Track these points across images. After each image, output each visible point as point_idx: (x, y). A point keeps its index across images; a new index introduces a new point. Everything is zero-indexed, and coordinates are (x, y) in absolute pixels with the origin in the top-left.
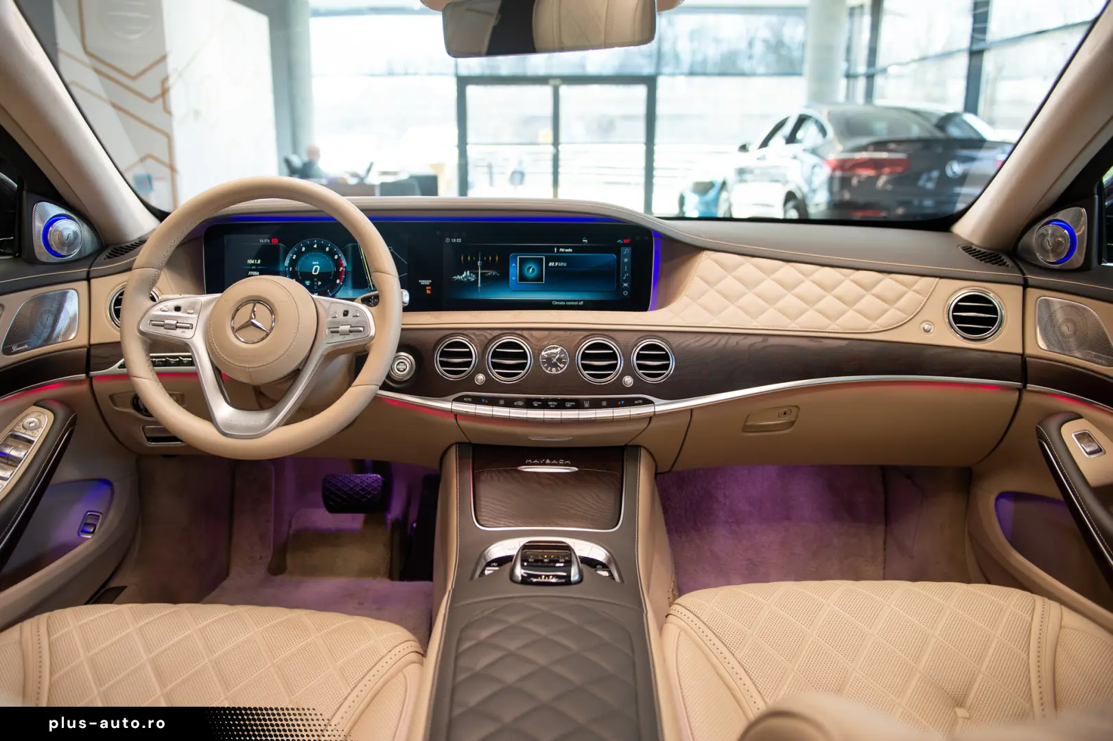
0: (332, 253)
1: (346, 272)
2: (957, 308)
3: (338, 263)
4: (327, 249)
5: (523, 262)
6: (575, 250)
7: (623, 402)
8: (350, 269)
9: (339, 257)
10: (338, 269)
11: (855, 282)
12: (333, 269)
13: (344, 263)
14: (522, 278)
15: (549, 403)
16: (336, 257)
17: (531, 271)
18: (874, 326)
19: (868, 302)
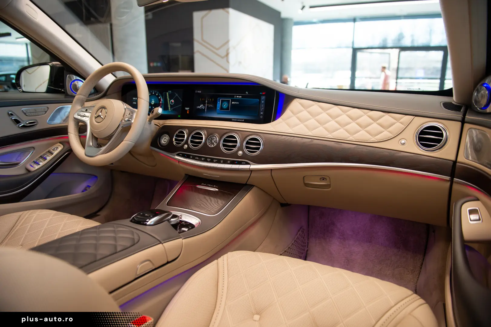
0: (158, 96)
1: (162, 103)
2: (422, 133)
3: (160, 100)
4: (157, 94)
5: (222, 101)
6: (243, 97)
7: (237, 162)
8: (163, 102)
9: (160, 98)
10: (160, 102)
11: (369, 117)
12: (158, 102)
13: (162, 100)
14: (222, 108)
15: (208, 159)
16: (159, 98)
17: (225, 105)
18: (373, 139)
19: (375, 127)
